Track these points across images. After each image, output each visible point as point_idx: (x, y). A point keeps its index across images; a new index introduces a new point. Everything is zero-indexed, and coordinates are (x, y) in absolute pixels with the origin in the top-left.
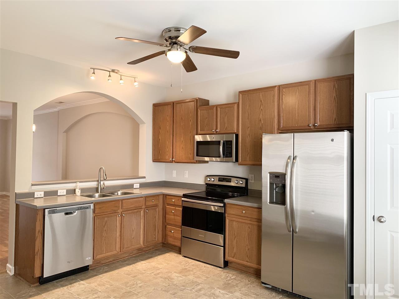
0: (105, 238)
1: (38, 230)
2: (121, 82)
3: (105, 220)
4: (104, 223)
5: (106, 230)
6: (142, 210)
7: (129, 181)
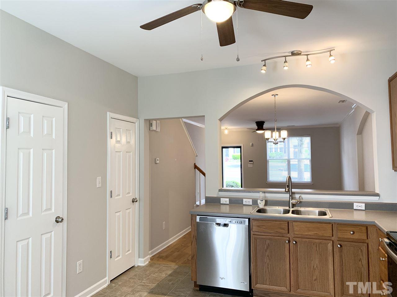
0: (268, 265)
1: (193, 235)
2: (308, 63)
3: (267, 243)
4: (266, 247)
5: (268, 256)
6: (330, 242)
7: (347, 198)
